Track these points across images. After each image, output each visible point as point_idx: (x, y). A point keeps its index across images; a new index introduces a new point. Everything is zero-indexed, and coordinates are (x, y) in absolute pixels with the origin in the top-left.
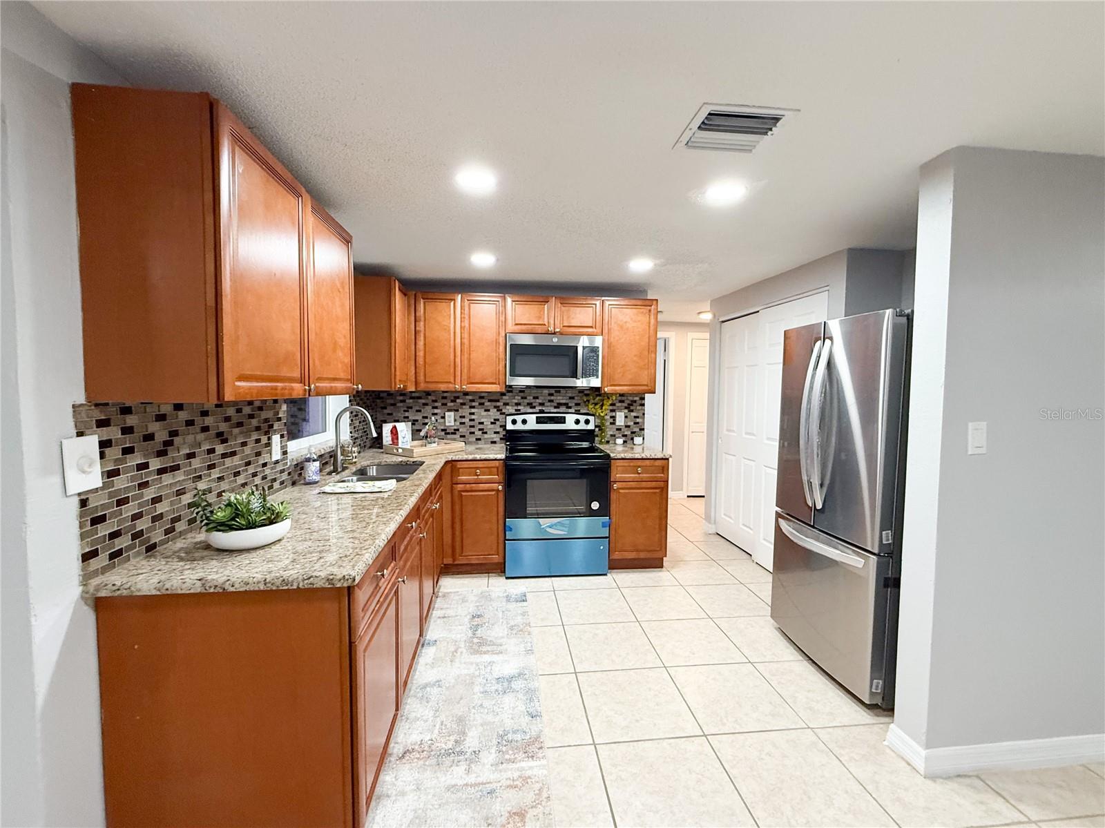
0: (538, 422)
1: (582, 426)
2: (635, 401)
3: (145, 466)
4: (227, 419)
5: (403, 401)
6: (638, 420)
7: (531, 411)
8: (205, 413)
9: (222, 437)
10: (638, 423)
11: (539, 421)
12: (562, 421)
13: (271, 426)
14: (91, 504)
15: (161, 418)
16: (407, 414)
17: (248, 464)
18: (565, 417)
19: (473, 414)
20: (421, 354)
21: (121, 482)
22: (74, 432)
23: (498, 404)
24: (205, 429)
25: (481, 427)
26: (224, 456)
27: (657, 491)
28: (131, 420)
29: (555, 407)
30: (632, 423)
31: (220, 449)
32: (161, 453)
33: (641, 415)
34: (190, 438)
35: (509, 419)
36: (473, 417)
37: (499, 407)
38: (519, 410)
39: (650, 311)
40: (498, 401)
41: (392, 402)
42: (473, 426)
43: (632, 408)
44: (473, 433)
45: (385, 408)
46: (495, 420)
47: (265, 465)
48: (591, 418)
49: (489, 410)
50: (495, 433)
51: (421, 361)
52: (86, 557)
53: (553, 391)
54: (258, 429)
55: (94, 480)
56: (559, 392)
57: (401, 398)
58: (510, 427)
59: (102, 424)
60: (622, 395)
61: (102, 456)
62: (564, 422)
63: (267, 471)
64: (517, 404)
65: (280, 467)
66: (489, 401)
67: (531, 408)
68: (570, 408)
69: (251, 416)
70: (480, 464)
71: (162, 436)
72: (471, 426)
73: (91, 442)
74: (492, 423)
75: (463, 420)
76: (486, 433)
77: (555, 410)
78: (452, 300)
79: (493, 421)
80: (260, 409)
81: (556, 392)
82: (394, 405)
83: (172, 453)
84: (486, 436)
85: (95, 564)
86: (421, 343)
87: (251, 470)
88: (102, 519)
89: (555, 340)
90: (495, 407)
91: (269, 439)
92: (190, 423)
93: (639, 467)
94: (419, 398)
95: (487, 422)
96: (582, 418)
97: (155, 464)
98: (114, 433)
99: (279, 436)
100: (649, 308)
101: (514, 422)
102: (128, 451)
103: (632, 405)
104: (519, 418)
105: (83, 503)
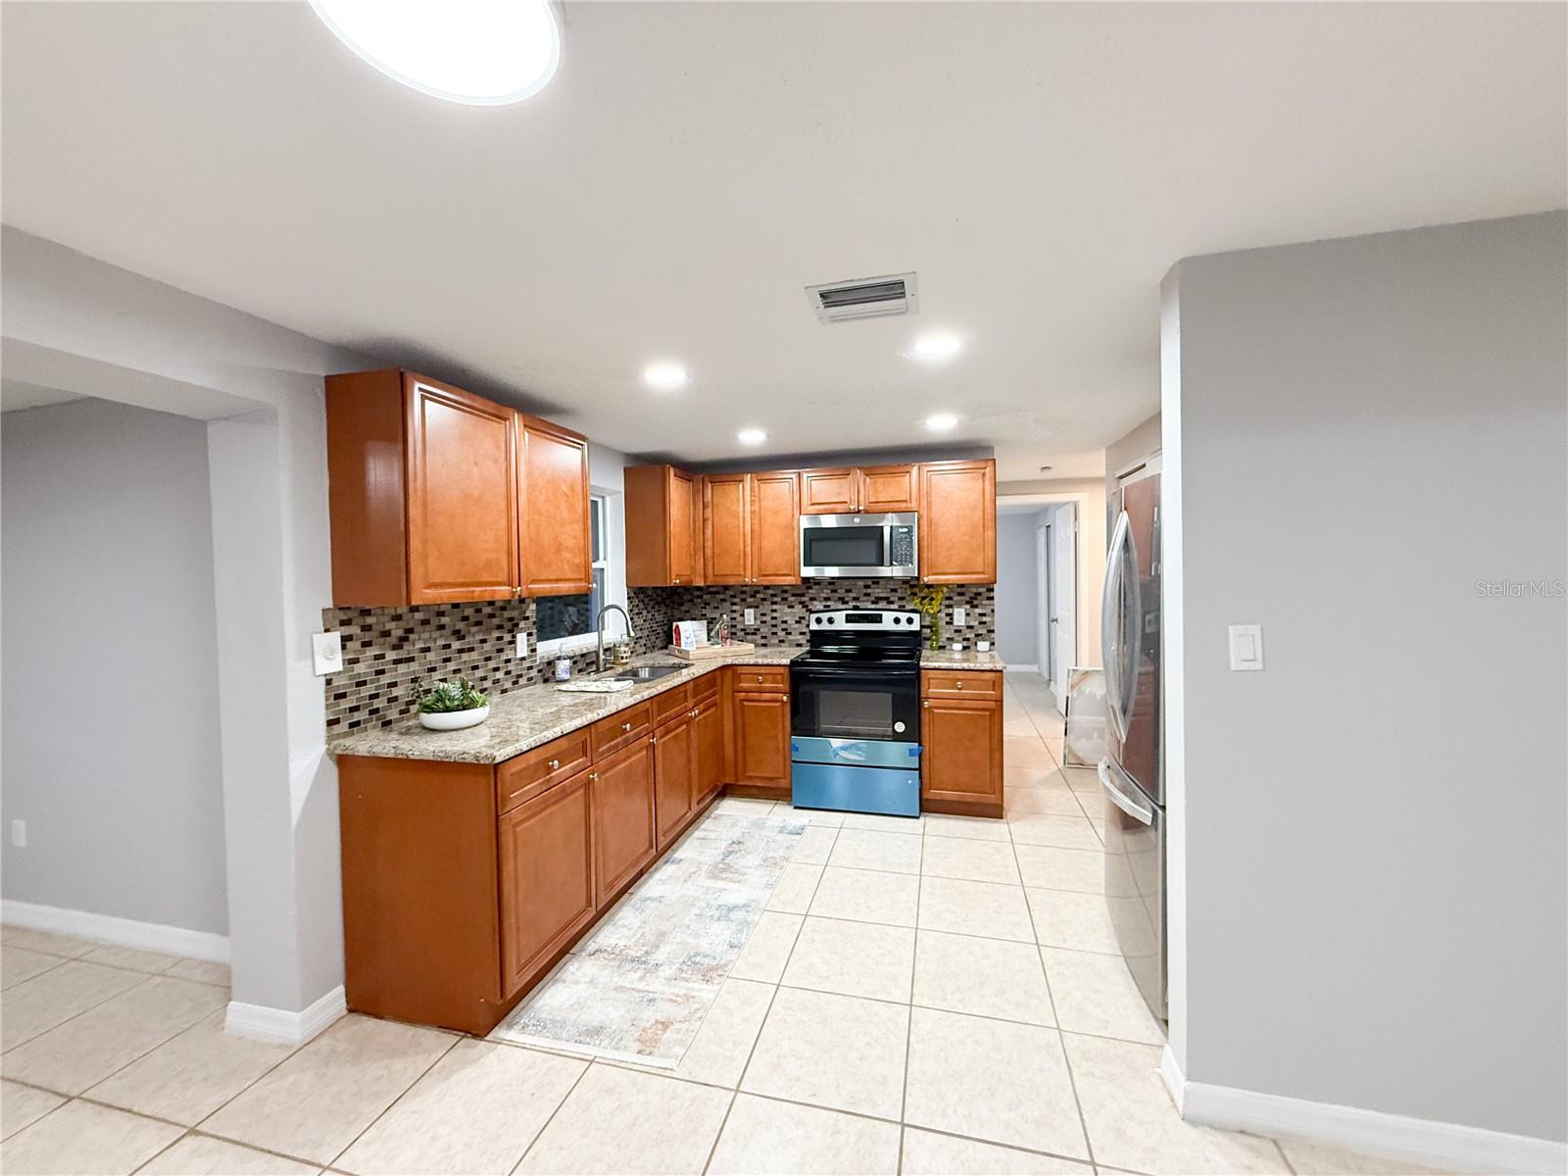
0: (847, 621)
1: (904, 627)
2: (980, 594)
3: (382, 656)
4: (465, 619)
5: (701, 597)
6: (984, 619)
7: (843, 607)
8: (441, 614)
9: (458, 635)
10: (985, 623)
11: (849, 619)
12: (878, 619)
13: (517, 625)
14: (335, 683)
15: (397, 618)
16: (704, 612)
17: (488, 659)
18: (881, 615)
19: (775, 611)
20: (709, 544)
21: (360, 668)
22: (323, 629)
23: (804, 599)
24: (442, 627)
25: (784, 626)
26: (461, 651)
27: (987, 713)
28: (370, 620)
29: (873, 603)
30: (977, 623)
31: (456, 645)
32: (395, 647)
33: (987, 611)
34: (426, 635)
35: (814, 617)
36: (775, 615)
37: (804, 602)
38: (829, 606)
39: (984, 474)
40: (803, 595)
41: (689, 597)
42: (775, 626)
43: (975, 602)
44: (776, 633)
45: (682, 604)
46: (800, 618)
47: (508, 661)
48: (916, 617)
49: (792, 607)
50: (801, 633)
51: (709, 552)
52: (330, 723)
53: (869, 582)
54: (500, 627)
55: (336, 664)
56: (878, 583)
57: (698, 593)
58: (814, 626)
59: (343, 623)
60: (962, 586)
61: (344, 647)
62: (881, 622)
63: (511, 667)
64: (827, 599)
65: (526, 664)
66: (793, 595)
67: (843, 603)
68: (892, 603)
69: (492, 616)
70: (763, 670)
71: (398, 633)
72: (773, 626)
73: (335, 637)
74: (797, 622)
75: (764, 619)
76: (790, 634)
77: (873, 606)
78: (741, 481)
79: (798, 619)
80: (503, 608)
81: (874, 583)
82: (691, 601)
83: (407, 646)
84: (790, 637)
85: (337, 729)
86: (709, 532)
87: (492, 664)
88: (343, 696)
89: (857, 520)
90: (800, 603)
91: (514, 637)
92: (425, 622)
93: (959, 680)
94: (717, 593)
95: (791, 621)
96: (903, 616)
97: (391, 655)
98: (354, 630)
99: (525, 634)
100: (982, 471)
101: (819, 621)
102: (366, 644)
103: (976, 599)
104: (825, 616)
105: (329, 682)
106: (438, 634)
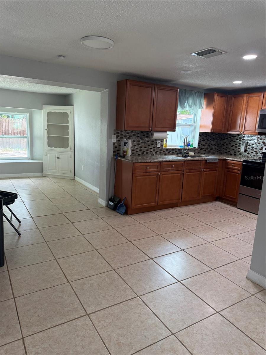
8: (138, 133)
9: (142, 139)
15: (128, 133)
22: (113, 134)
28: (123, 133)
42: (253, 150)
44: (253, 153)
45: (224, 140)
52: (114, 152)
55: (115, 141)
58: (264, 151)
59: (117, 133)
61: (117, 138)
63: (155, 149)
65: (160, 149)
70: (234, 162)
74: (260, 149)
76: (257, 153)
78: (243, 97)
82: (227, 139)
87: (150, 147)
88: (117, 147)
90: (263, 142)
92: (134, 135)
98: (119, 135)
105: (114, 144)
106: (137, 138)
